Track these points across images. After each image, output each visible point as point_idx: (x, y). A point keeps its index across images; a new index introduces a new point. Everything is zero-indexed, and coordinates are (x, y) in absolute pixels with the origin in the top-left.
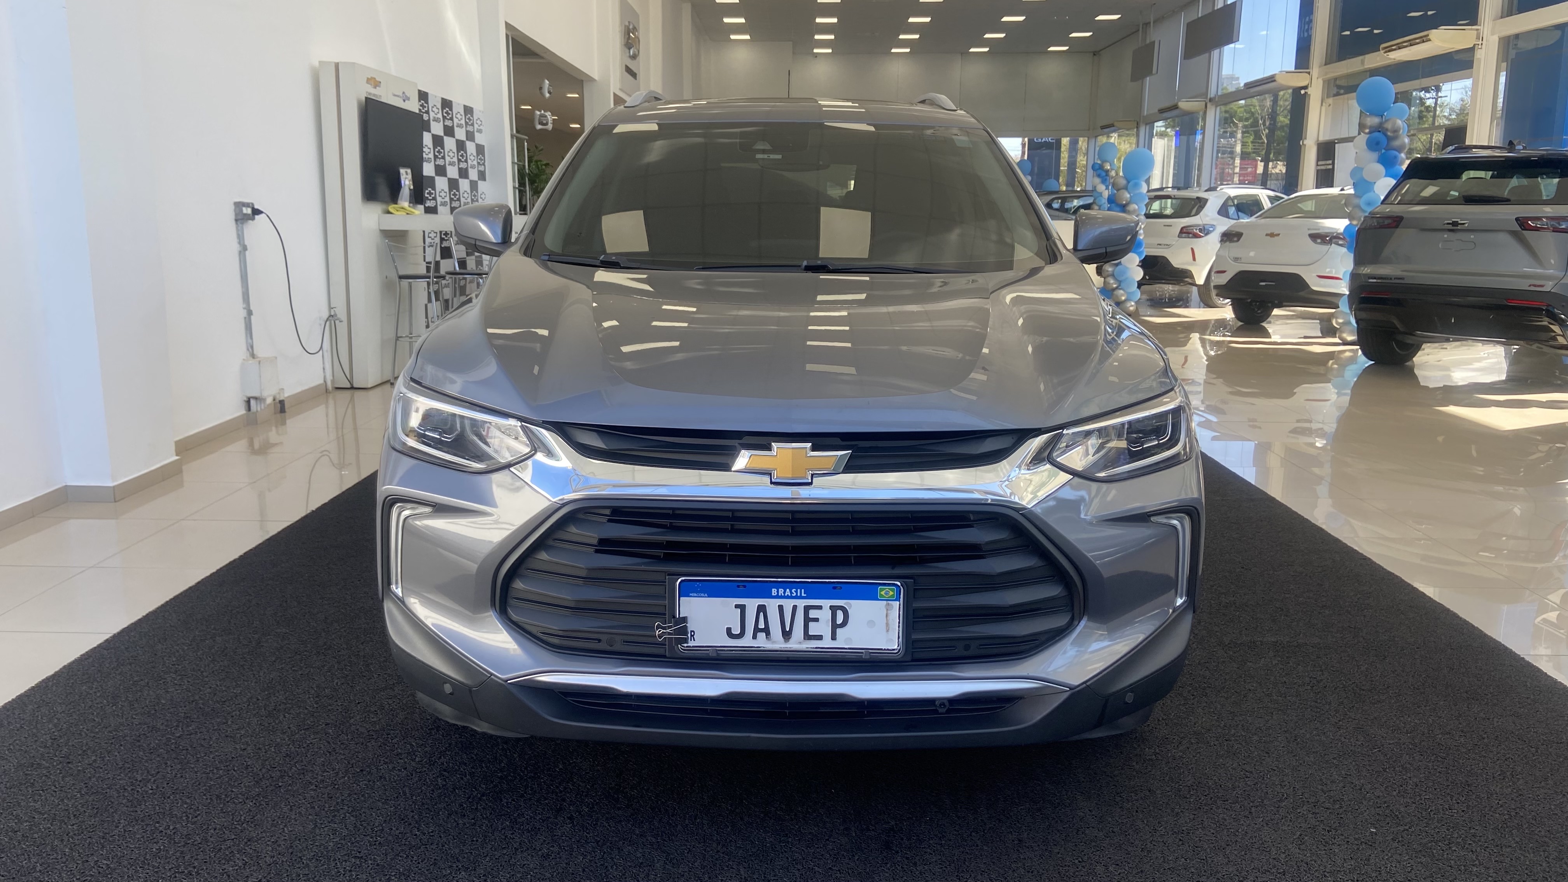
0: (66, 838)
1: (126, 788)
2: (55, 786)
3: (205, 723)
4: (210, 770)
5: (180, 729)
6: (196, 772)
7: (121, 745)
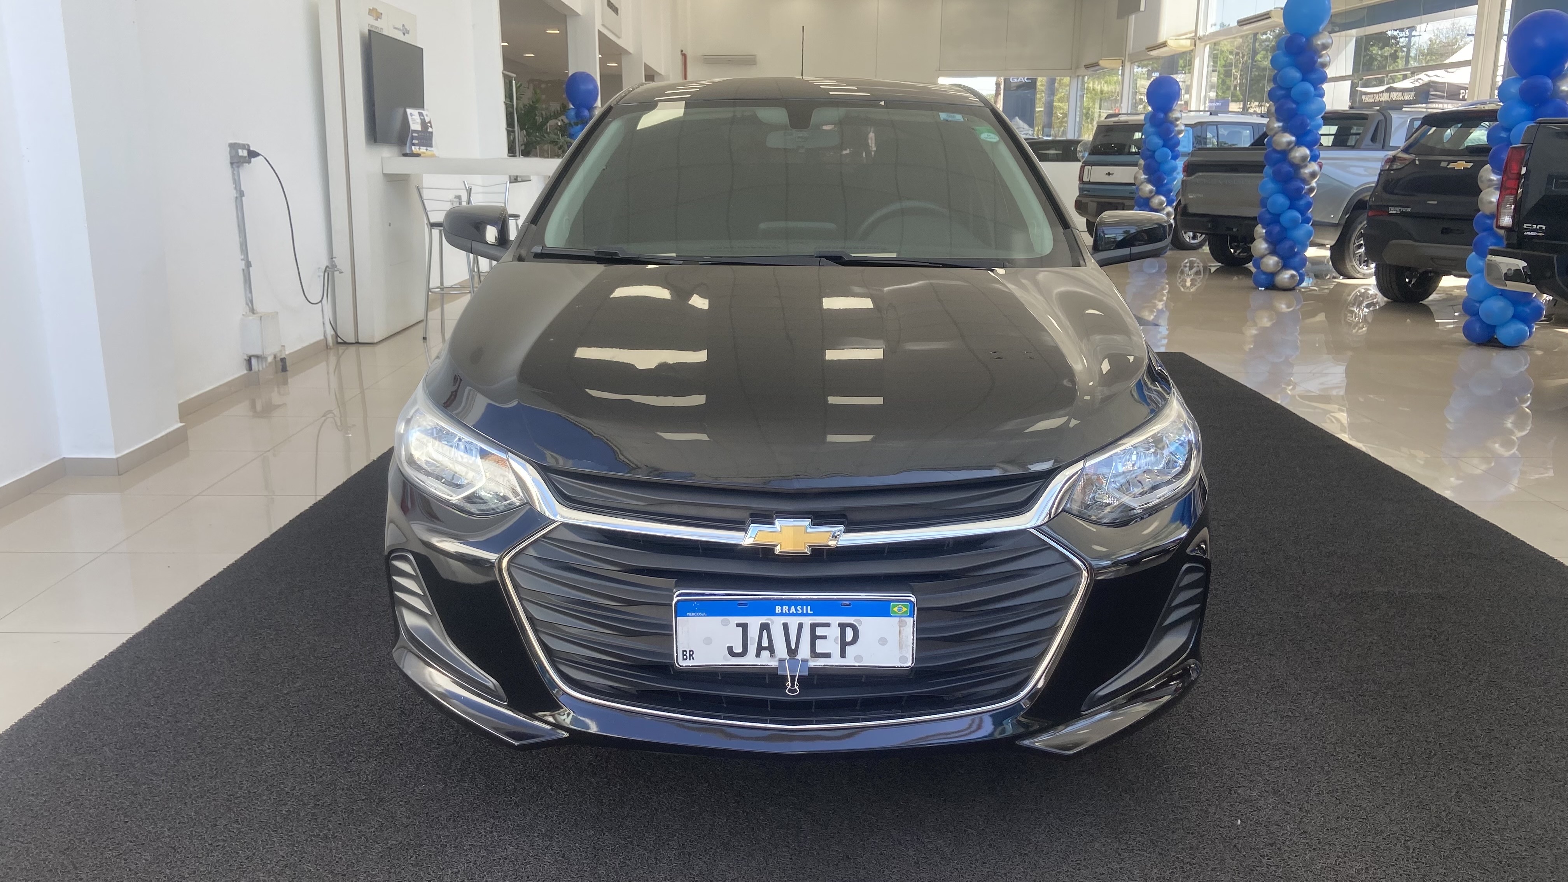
0: (188, 801)
1: (242, 747)
2: (168, 747)
3: (311, 679)
4: (326, 728)
5: (287, 685)
6: (312, 730)
7: (229, 702)
